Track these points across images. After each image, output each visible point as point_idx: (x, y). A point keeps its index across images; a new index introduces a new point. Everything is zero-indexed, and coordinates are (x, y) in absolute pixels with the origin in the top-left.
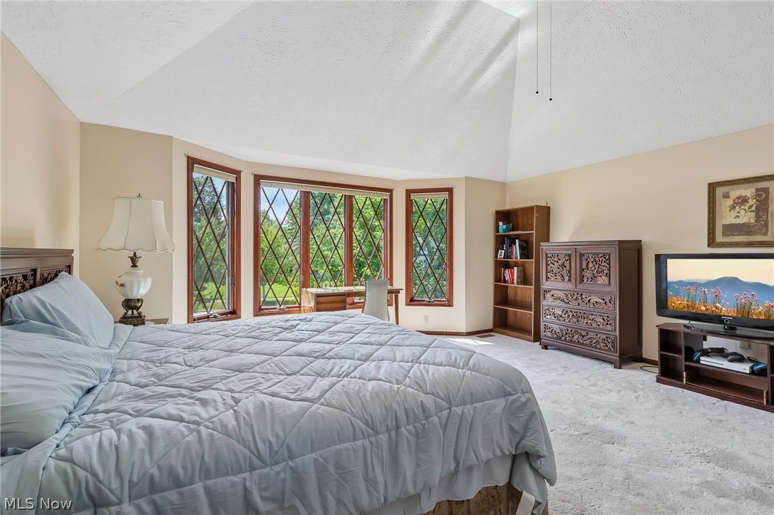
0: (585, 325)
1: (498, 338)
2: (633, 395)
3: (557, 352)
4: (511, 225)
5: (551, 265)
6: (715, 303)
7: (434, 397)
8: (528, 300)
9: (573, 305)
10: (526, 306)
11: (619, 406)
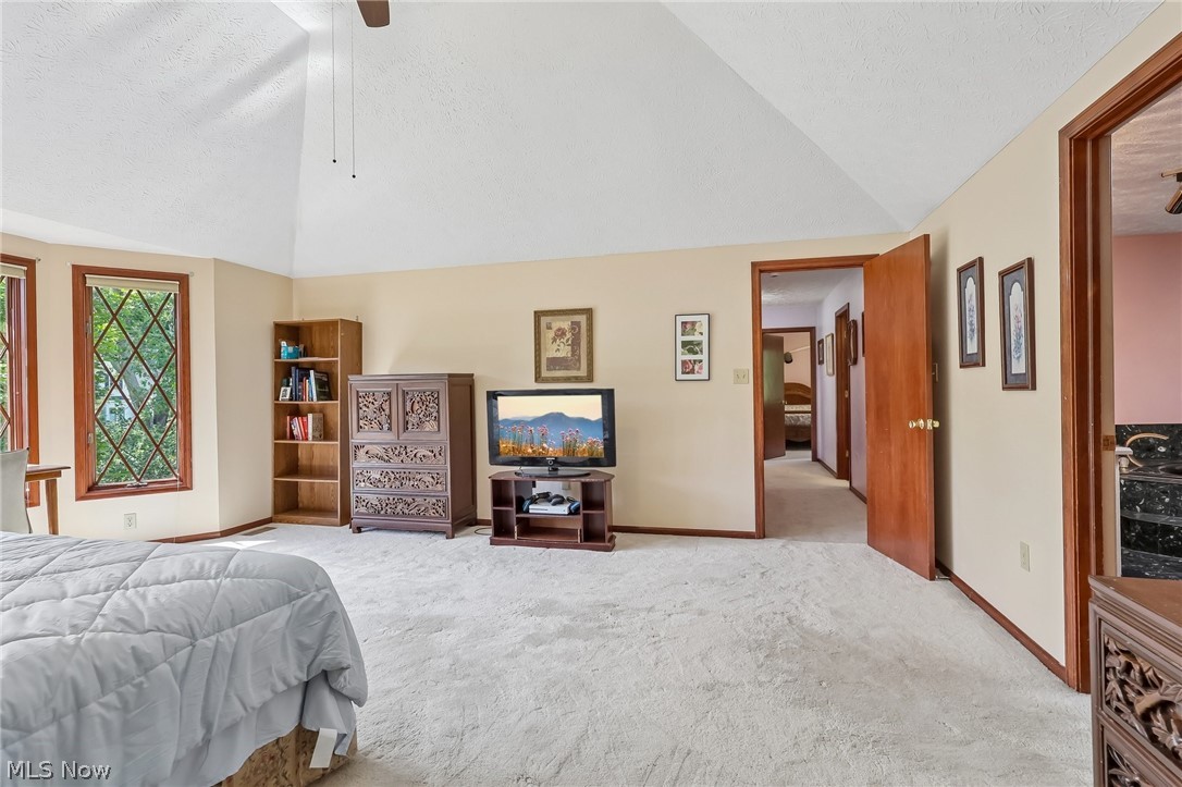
0: (411, 489)
1: (282, 529)
2: (466, 565)
3: (375, 533)
4: (301, 347)
5: (364, 409)
6: (541, 443)
7: (159, 634)
8: (331, 464)
9: (395, 463)
10: (325, 473)
11: (450, 583)
